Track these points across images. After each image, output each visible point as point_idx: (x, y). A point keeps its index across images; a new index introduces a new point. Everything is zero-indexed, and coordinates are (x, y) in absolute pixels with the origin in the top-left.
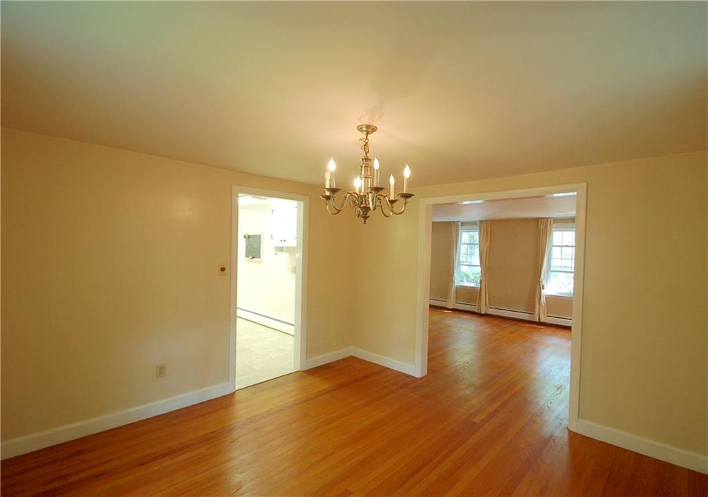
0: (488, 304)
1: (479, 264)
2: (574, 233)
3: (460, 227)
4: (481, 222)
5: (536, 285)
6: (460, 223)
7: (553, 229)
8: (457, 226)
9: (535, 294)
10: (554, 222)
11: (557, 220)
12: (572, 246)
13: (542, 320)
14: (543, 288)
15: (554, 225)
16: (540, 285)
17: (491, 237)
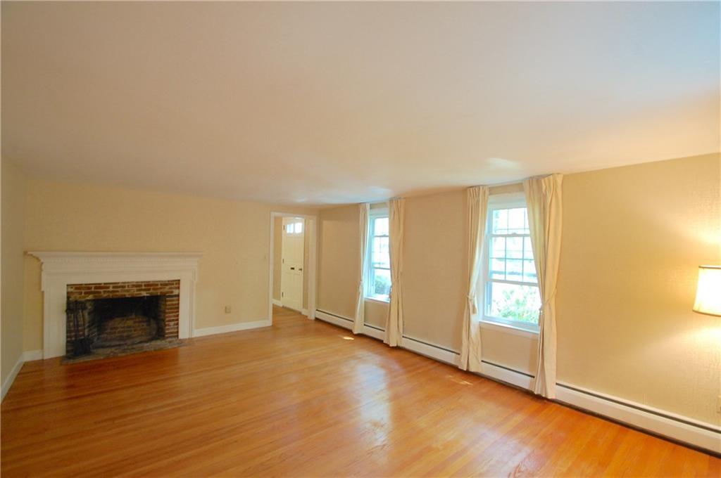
0: (401, 330)
1: (389, 267)
2: (526, 209)
3: (369, 212)
4: (391, 201)
5: (463, 305)
6: (368, 207)
7: (489, 206)
8: (365, 210)
9: (461, 320)
10: (490, 194)
11: (494, 190)
12: (524, 236)
13: (472, 369)
14: (474, 312)
15: (491, 199)
16: (468, 303)
17: (404, 224)
